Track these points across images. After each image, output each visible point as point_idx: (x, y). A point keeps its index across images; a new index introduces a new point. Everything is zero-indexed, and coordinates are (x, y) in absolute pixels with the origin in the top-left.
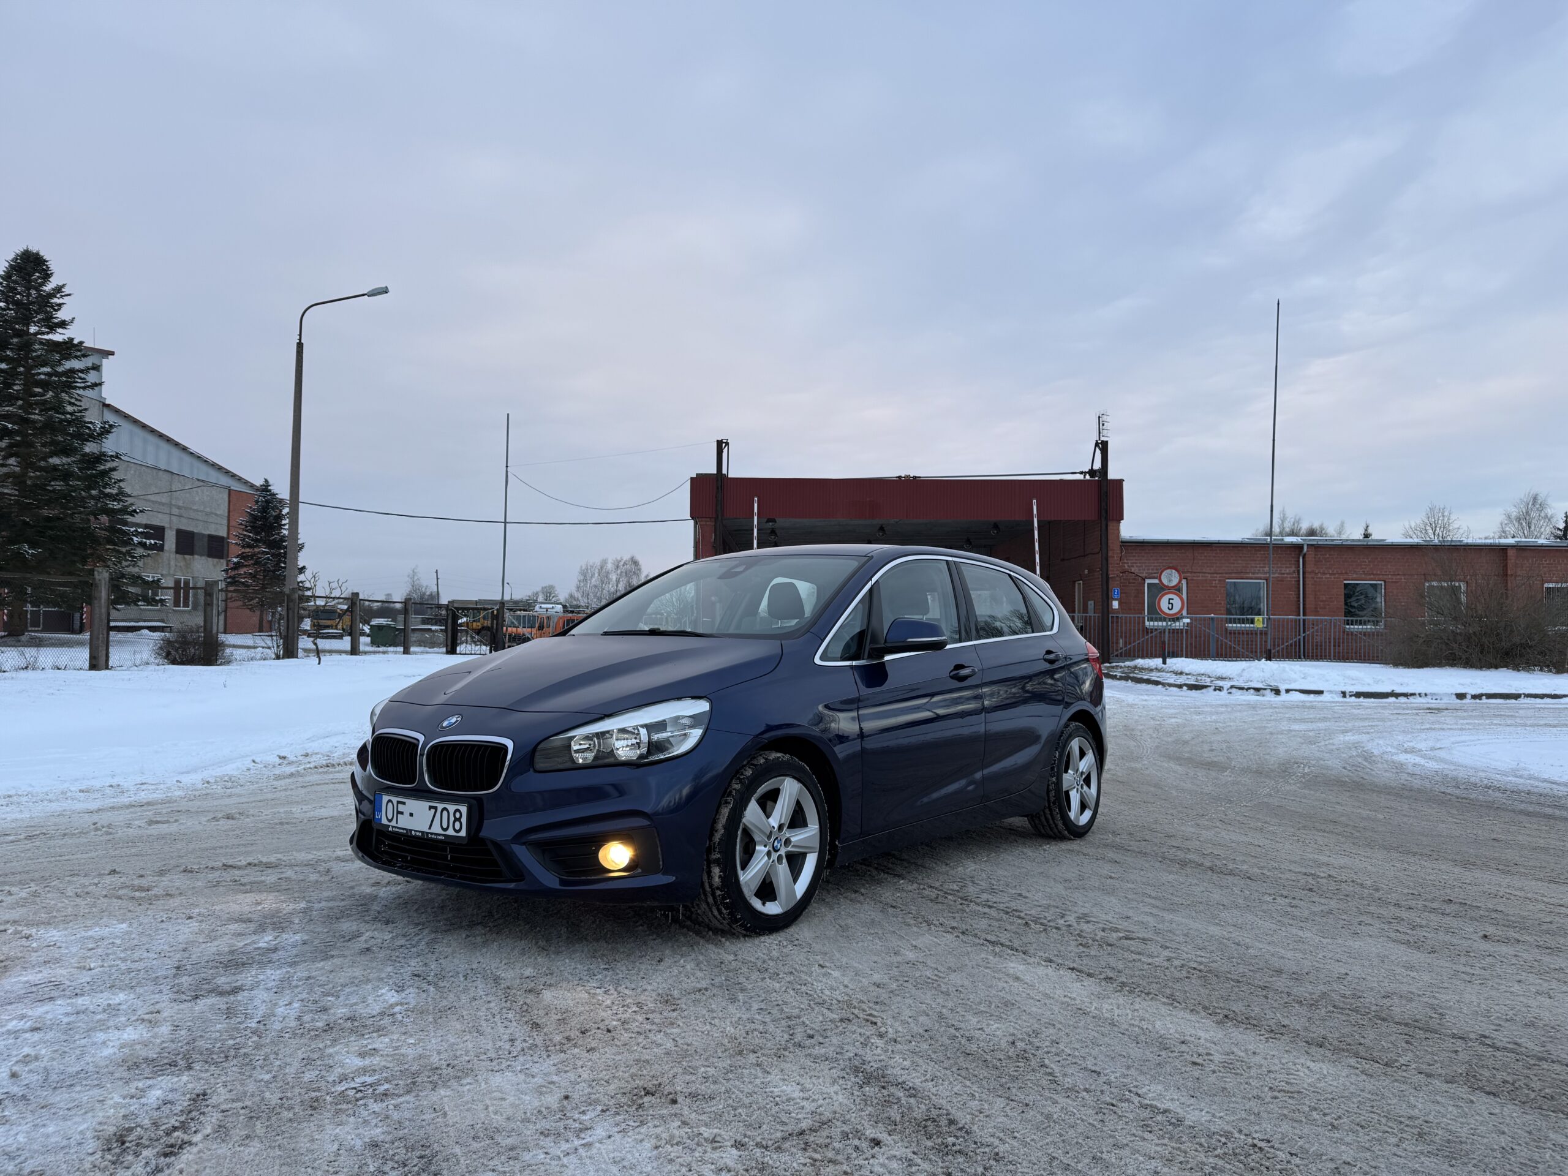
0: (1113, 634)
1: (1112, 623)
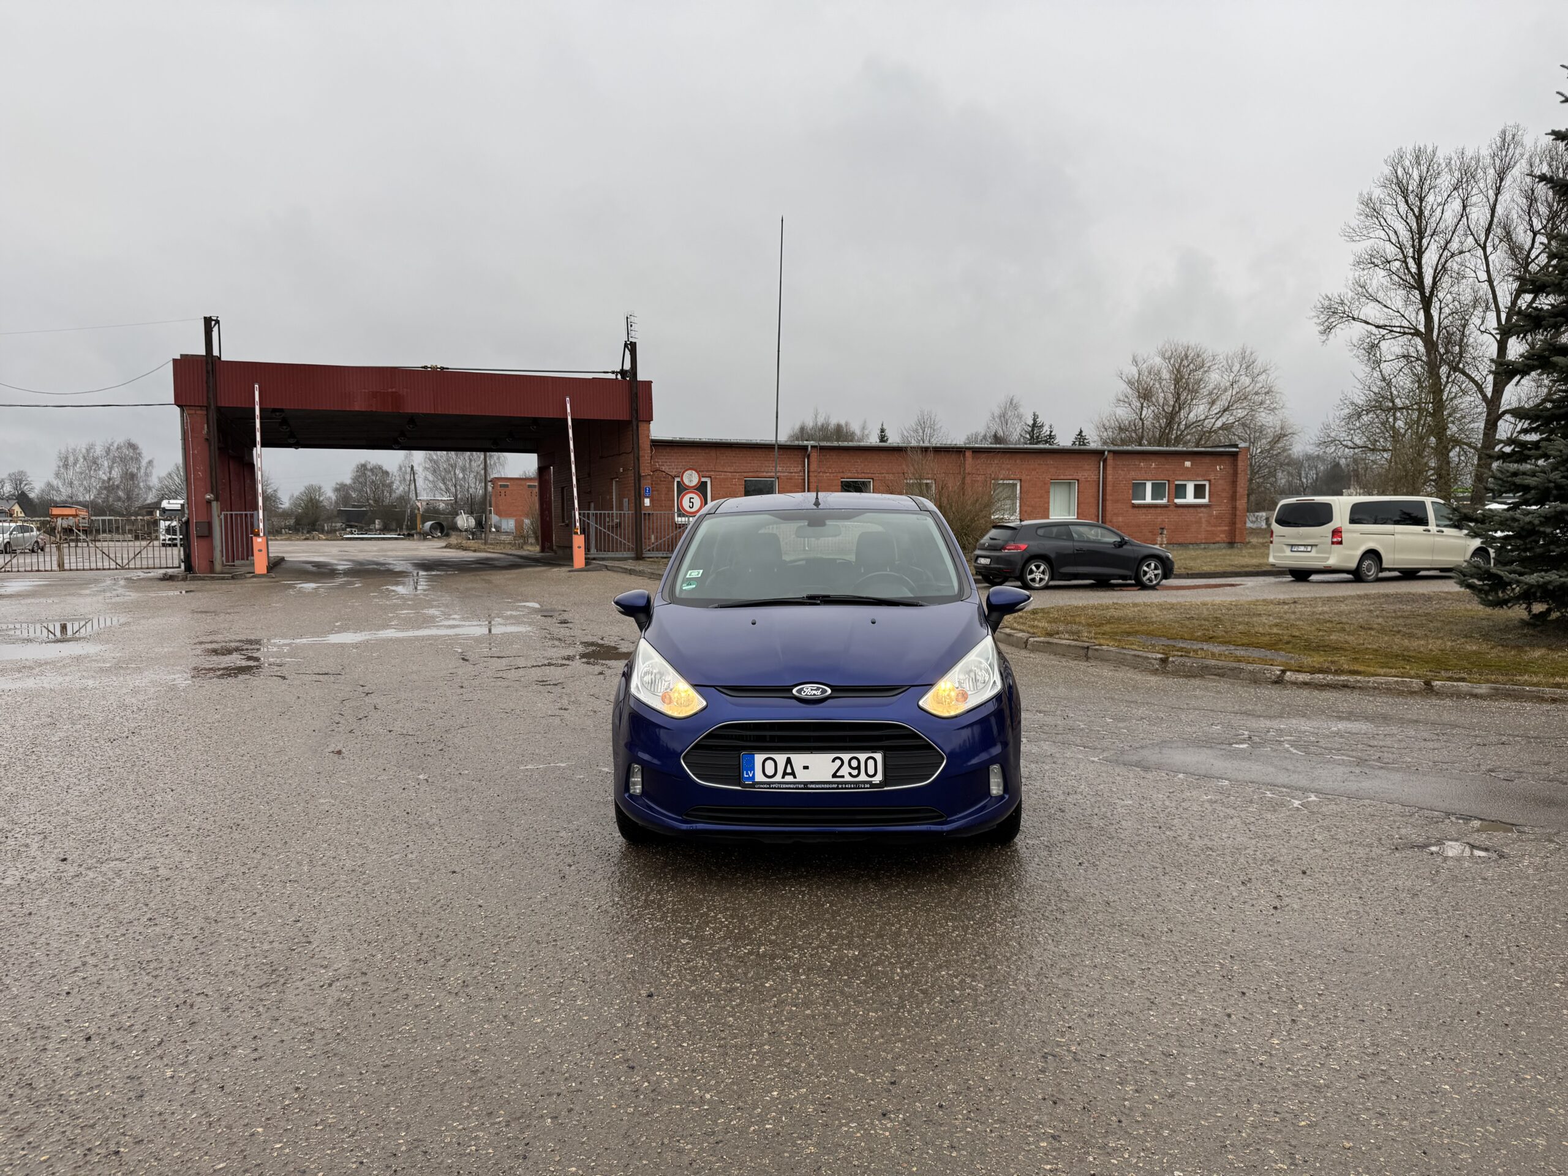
0: (645, 530)
1: (645, 519)
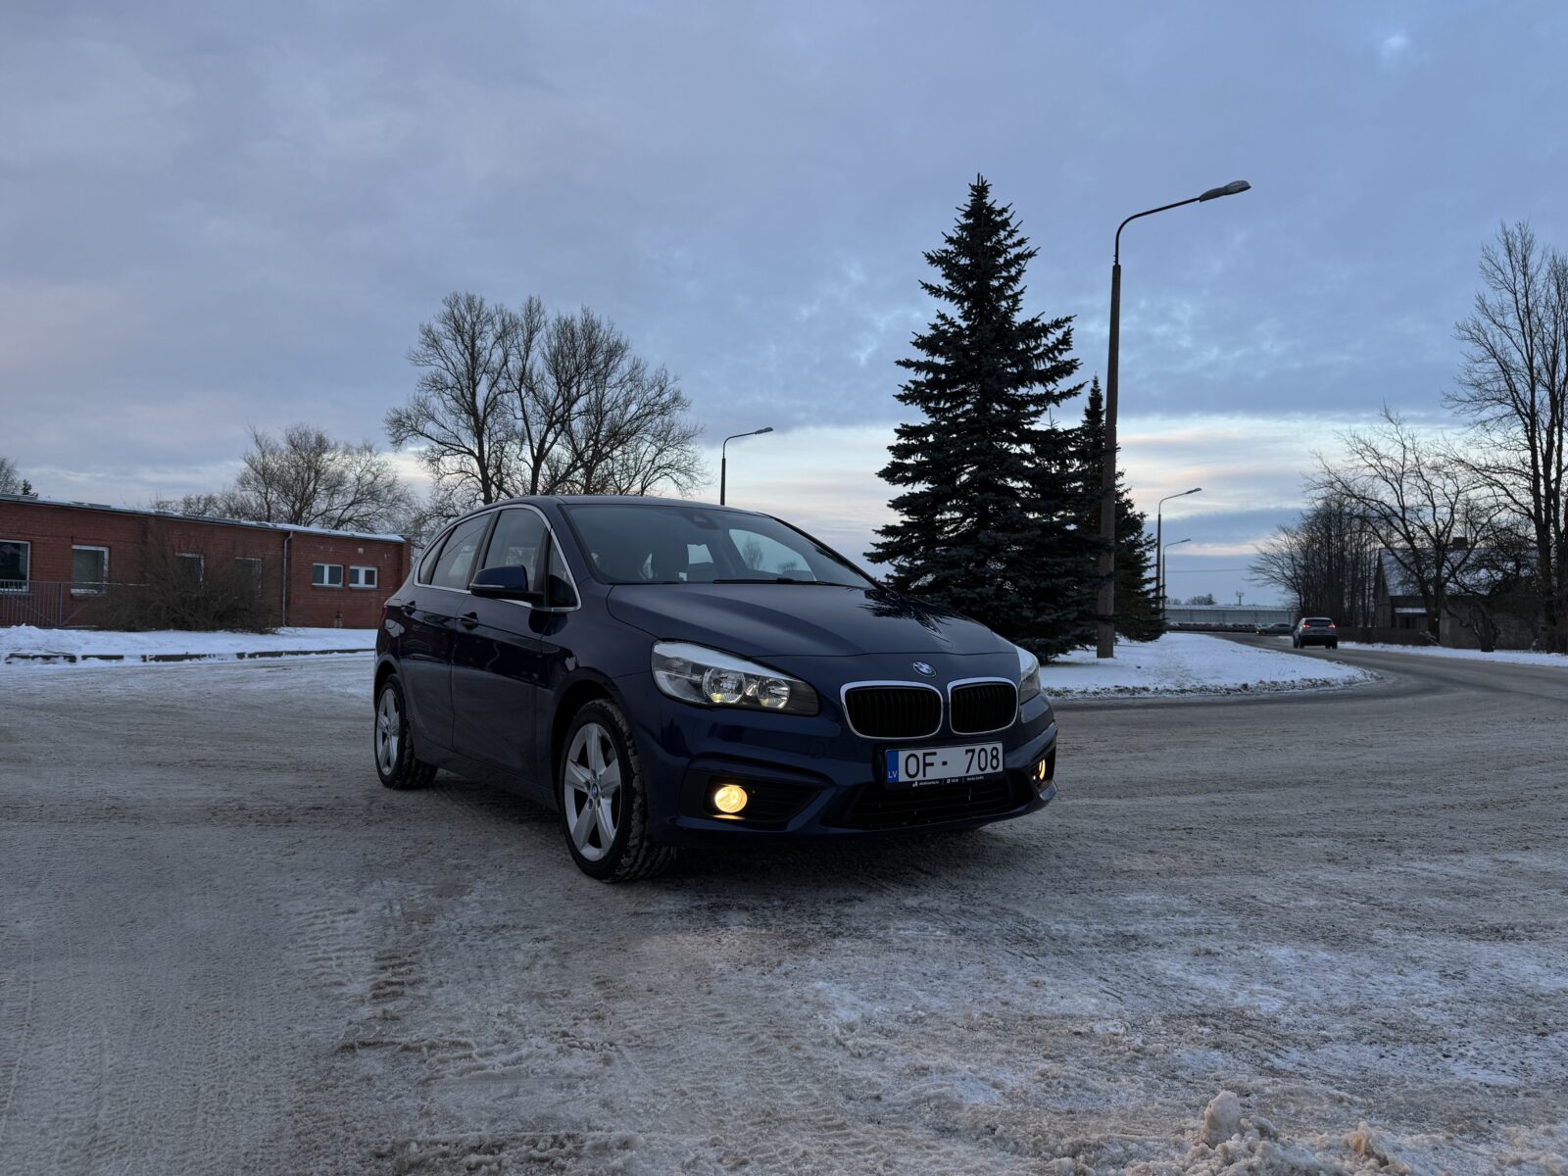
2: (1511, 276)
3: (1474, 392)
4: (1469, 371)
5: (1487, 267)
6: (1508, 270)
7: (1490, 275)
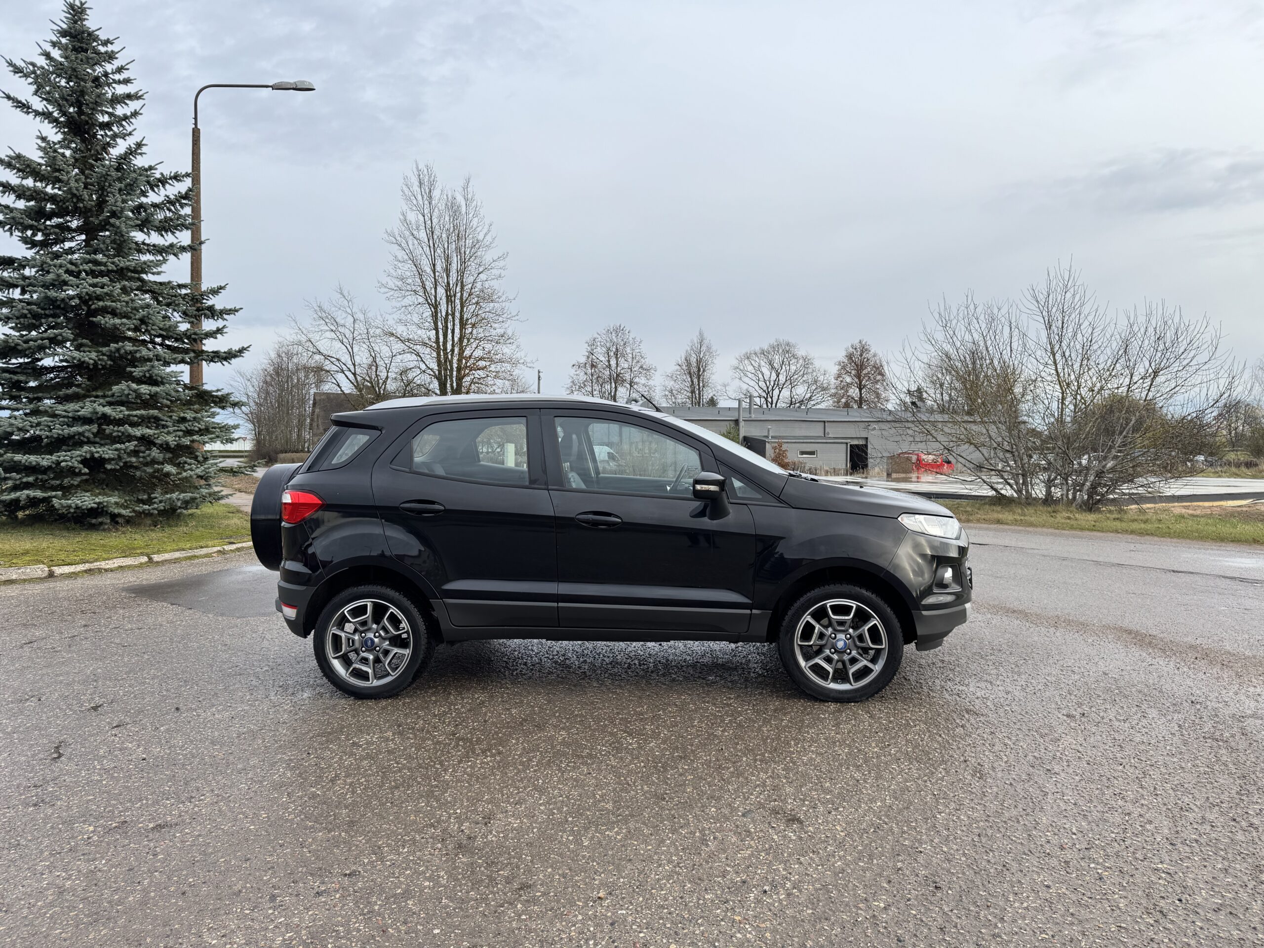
2: (421, 203)
3: (399, 283)
4: (396, 268)
5: (407, 193)
6: (420, 197)
7: (408, 199)
